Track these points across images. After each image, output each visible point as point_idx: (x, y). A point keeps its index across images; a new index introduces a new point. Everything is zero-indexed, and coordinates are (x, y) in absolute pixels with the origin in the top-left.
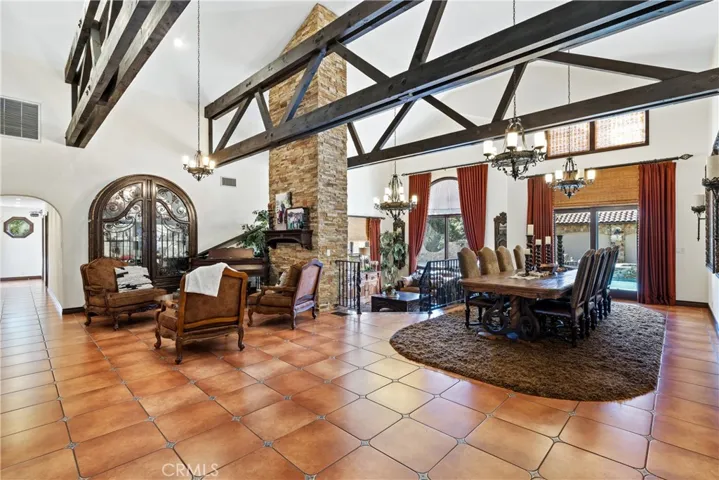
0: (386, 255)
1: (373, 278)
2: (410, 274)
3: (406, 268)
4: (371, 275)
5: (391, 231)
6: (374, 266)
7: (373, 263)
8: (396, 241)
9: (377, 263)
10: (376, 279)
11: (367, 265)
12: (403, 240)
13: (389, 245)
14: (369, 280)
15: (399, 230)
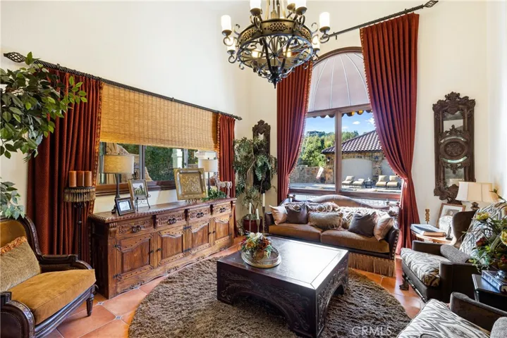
0: (243, 173)
1: (222, 210)
2: (280, 202)
3: (273, 191)
4: (219, 204)
5: (250, 137)
6: (225, 189)
7: (223, 184)
8: (256, 152)
9: (229, 184)
10: (229, 211)
11: (214, 188)
12: (268, 152)
13: (246, 157)
14: (217, 215)
15: (261, 137)
